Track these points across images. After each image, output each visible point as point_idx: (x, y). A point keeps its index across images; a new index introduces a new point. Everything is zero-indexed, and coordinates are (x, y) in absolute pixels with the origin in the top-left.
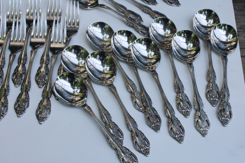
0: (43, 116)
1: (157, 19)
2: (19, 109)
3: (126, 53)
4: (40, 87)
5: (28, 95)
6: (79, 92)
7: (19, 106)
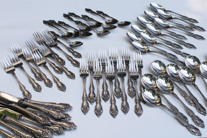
0: (140, 113)
1: (189, 56)
2: (125, 110)
3: (176, 76)
4: (132, 98)
6: (157, 98)
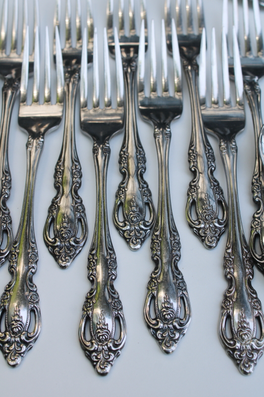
0: (248, 347)
2: (164, 324)
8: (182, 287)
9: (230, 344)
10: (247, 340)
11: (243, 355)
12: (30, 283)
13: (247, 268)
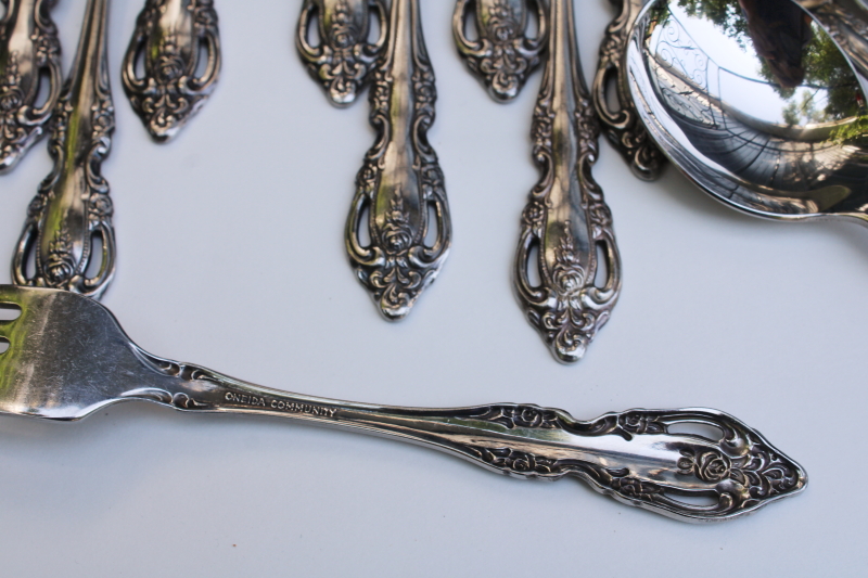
0: (576, 304)
2: (387, 257)
4: (502, 98)
5: (429, 159)
6: (829, 110)
7: (379, 239)
8: (433, 181)
9: (535, 299)
10: (572, 289)
11: (563, 319)
12: (93, 176)
13: (583, 138)
